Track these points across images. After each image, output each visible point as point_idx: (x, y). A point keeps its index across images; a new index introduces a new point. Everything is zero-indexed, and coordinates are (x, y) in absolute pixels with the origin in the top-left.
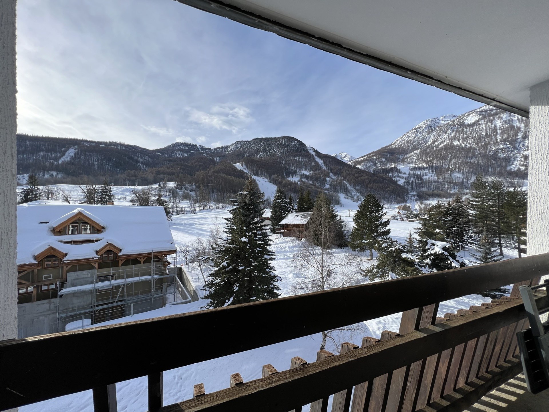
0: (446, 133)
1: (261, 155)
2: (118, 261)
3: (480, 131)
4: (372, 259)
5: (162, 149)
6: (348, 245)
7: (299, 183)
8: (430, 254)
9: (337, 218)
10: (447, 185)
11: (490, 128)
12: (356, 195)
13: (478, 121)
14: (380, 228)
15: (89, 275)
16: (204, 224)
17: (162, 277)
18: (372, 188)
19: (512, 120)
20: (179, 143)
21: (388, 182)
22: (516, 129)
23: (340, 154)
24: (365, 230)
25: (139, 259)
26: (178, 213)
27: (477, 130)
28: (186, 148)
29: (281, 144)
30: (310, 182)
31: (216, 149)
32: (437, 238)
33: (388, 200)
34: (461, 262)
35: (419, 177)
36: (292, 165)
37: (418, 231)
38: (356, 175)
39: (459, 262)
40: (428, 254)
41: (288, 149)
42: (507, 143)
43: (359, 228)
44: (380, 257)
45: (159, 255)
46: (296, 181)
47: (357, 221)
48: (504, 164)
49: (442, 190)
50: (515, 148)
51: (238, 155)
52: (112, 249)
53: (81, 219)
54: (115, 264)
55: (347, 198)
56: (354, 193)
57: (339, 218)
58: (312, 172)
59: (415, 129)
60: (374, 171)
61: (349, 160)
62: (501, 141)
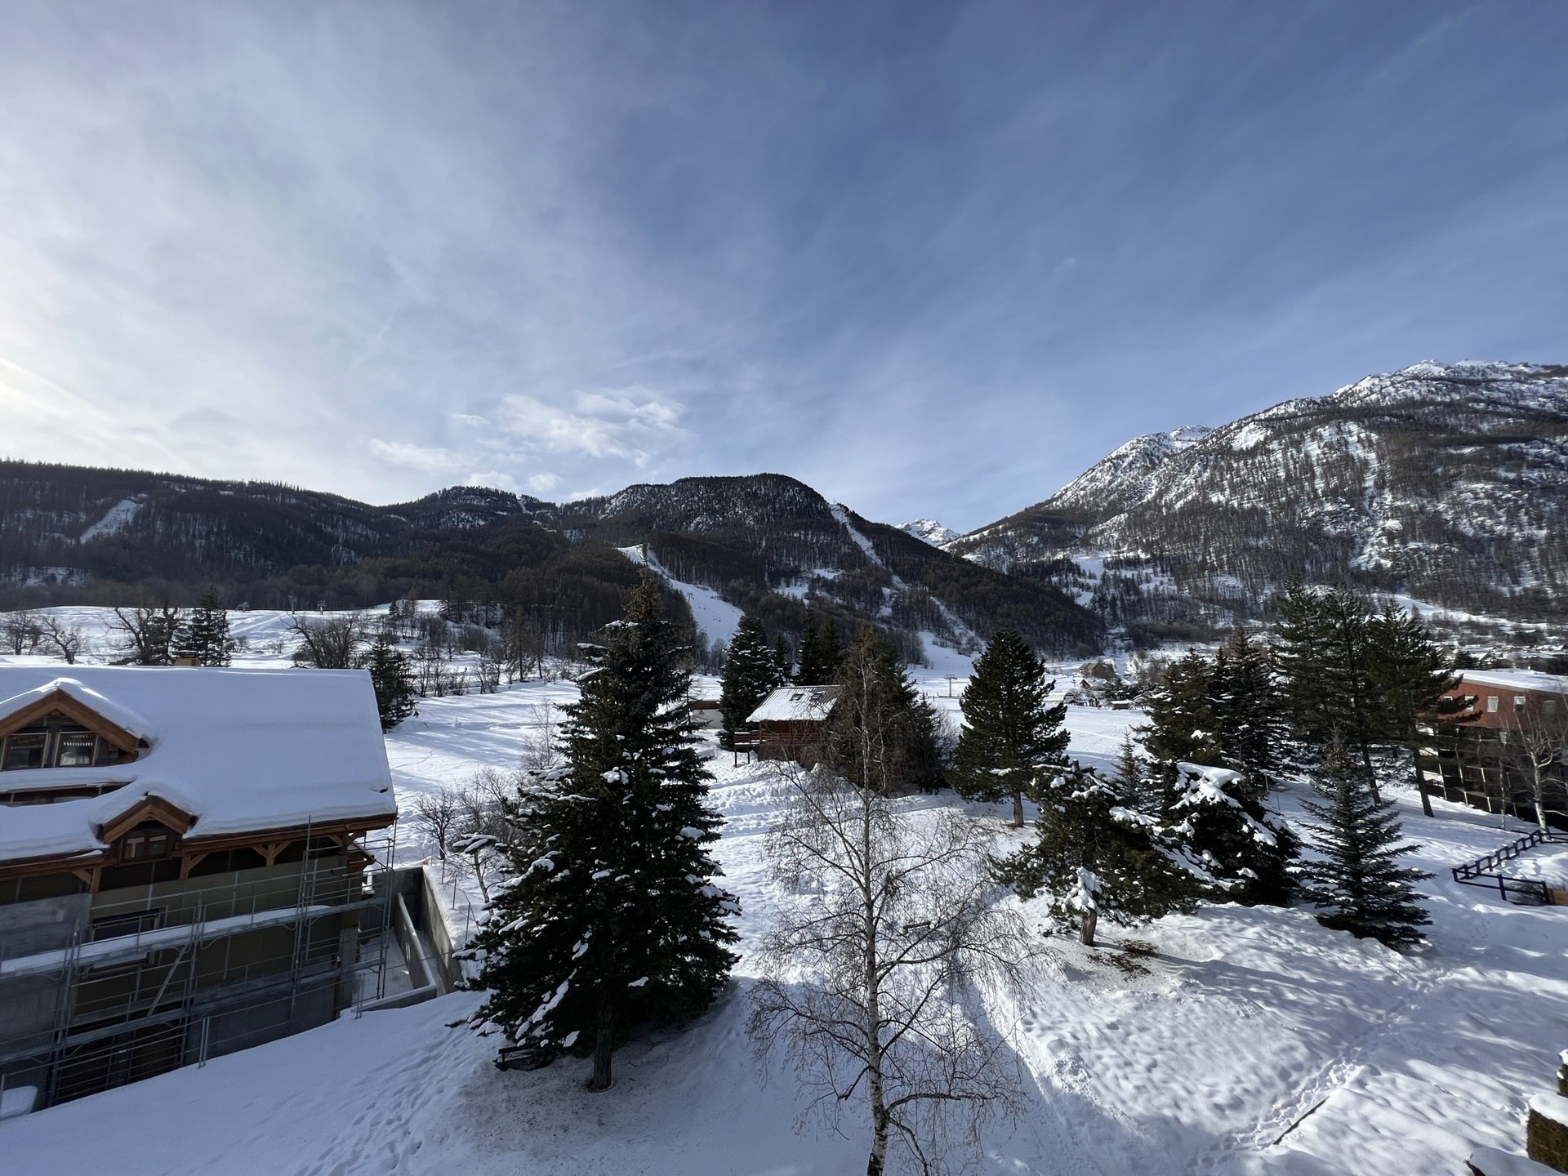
0: (1188, 472)
1: (699, 523)
2: (180, 860)
3: (1271, 467)
4: (1021, 825)
5: (411, 503)
6: (948, 781)
7: (806, 602)
8: (1188, 804)
9: (914, 700)
10: (1205, 607)
11: (1295, 462)
12: (965, 635)
13: (1265, 443)
14: (1038, 729)
15: (61, 916)
16: (519, 724)
17: (337, 909)
18: (1008, 616)
19: (1347, 443)
20: (463, 488)
21: (1050, 599)
22: (1358, 464)
23: (918, 523)
24: (997, 736)
25: (260, 851)
26: (440, 691)
27: (1265, 466)
28: (483, 503)
29: (755, 494)
30: (837, 600)
31: (569, 507)
32: (1200, 754)
33: (1054, 650)
34: (1277, 826)
35: (1131, 586)
36: (787, 551)
37: (1143, 735)
38: (963, 581)
39: (1272, 829)
40: (1184, 805)
41: (774, 509)
42: (1339, 498)
43: (979, 730)
44: (1045, 819)
45: (332, 834)
46: (799, 597)
47: (971, 709)
48: (1339, 554)
49: (1192, 621)
50: (1361, 512)
51: (633, 524)
52: (160, 816)
53: (62, 714)
54: (167, 871)
55: (942, 646)
56: (960, 631)
57: (920, 702)
58: (841, 571)
59: (1109, 460)
60: (1011, 569)
61: (941, 539)
62: (1325, 493)
